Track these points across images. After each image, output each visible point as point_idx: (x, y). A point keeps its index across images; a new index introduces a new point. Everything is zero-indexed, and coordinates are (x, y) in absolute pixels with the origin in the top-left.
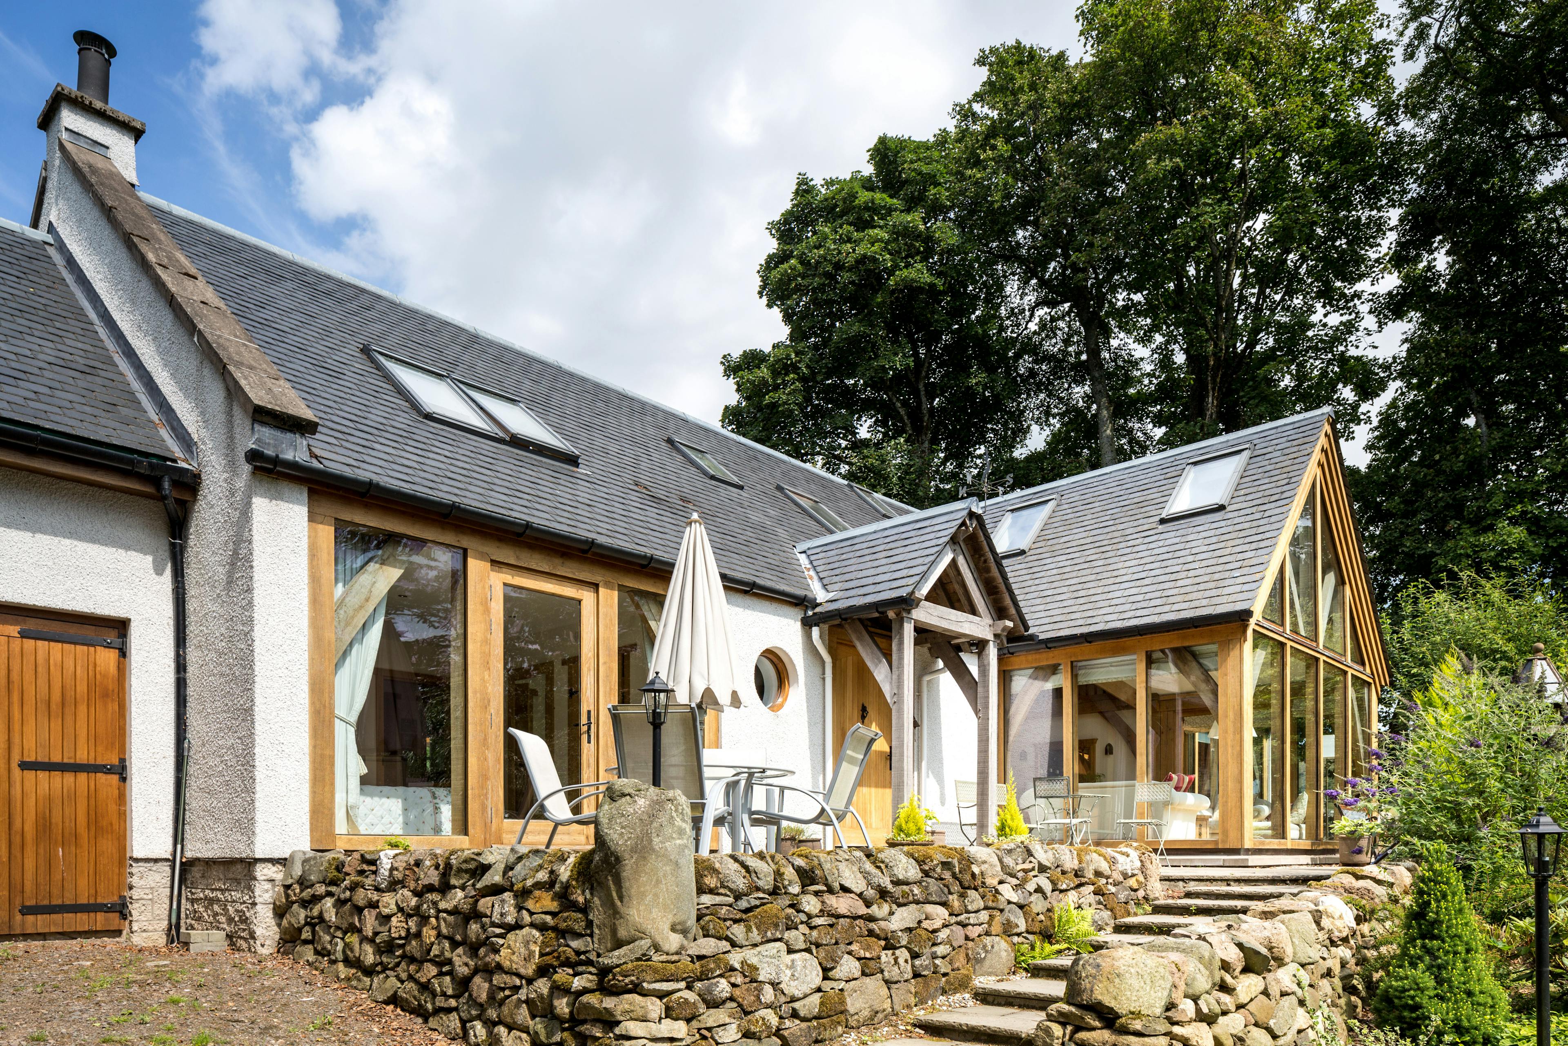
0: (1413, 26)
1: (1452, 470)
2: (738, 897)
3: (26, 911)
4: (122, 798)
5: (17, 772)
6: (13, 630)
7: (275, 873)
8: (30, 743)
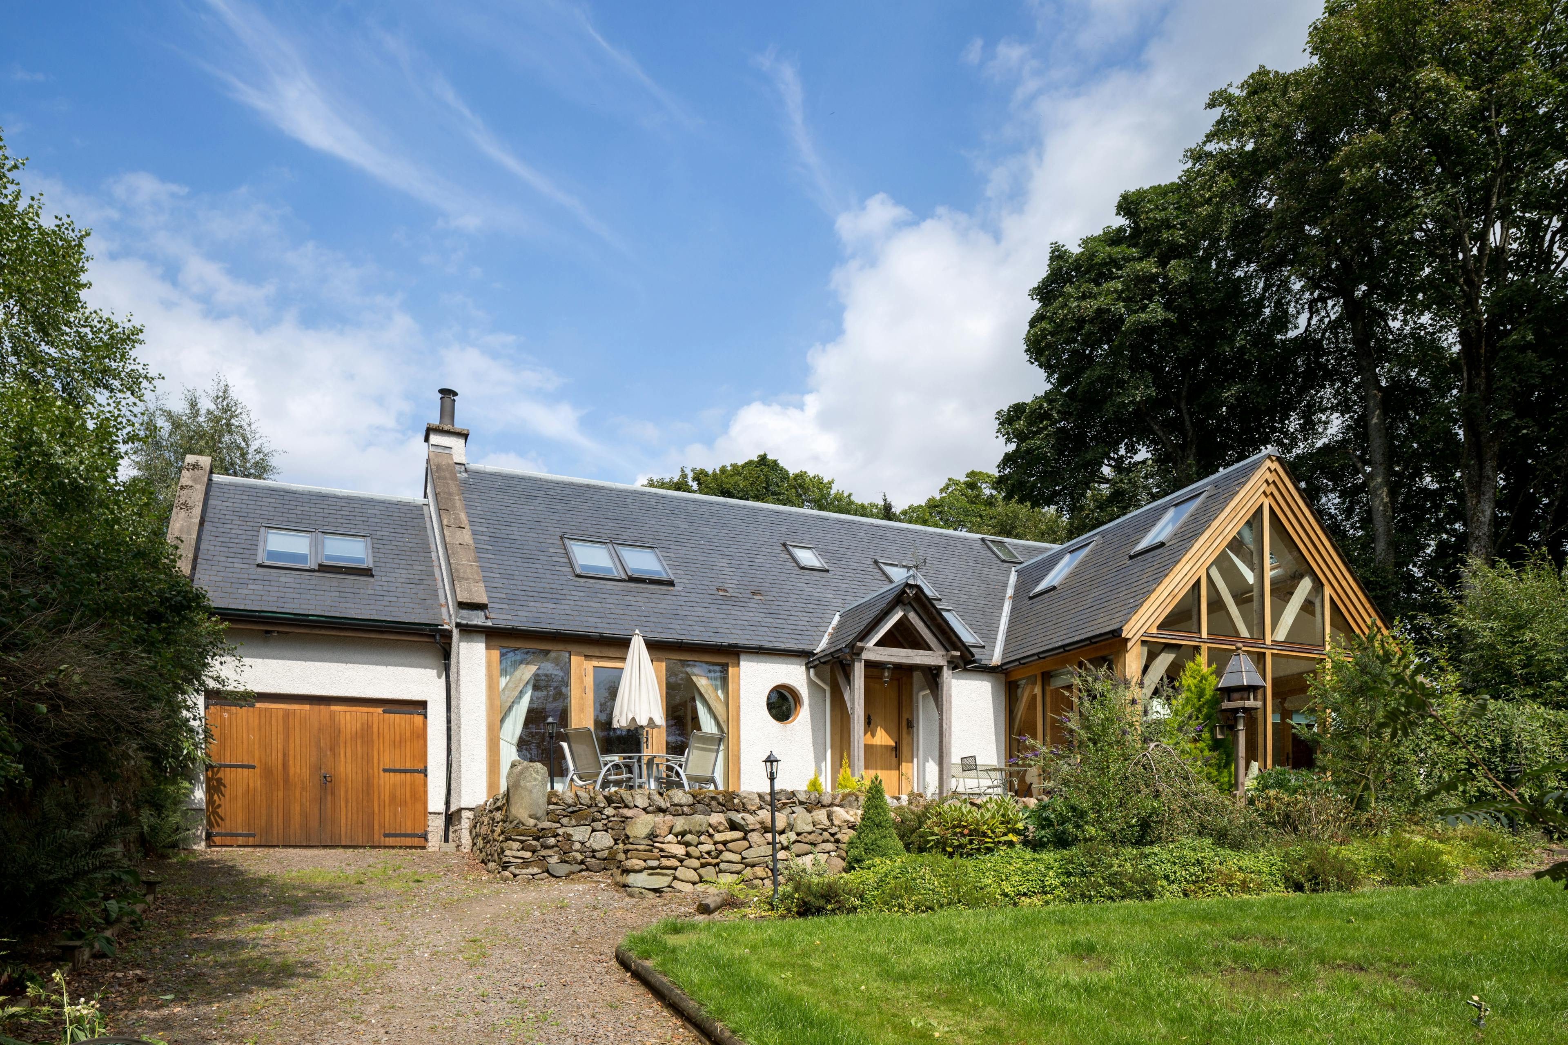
2: (569, 806)
3: (386, 835)
4: (425, 784)
5: (382, 773)
6: (380, 710)
7: (470, 814)
8: (387, 760)
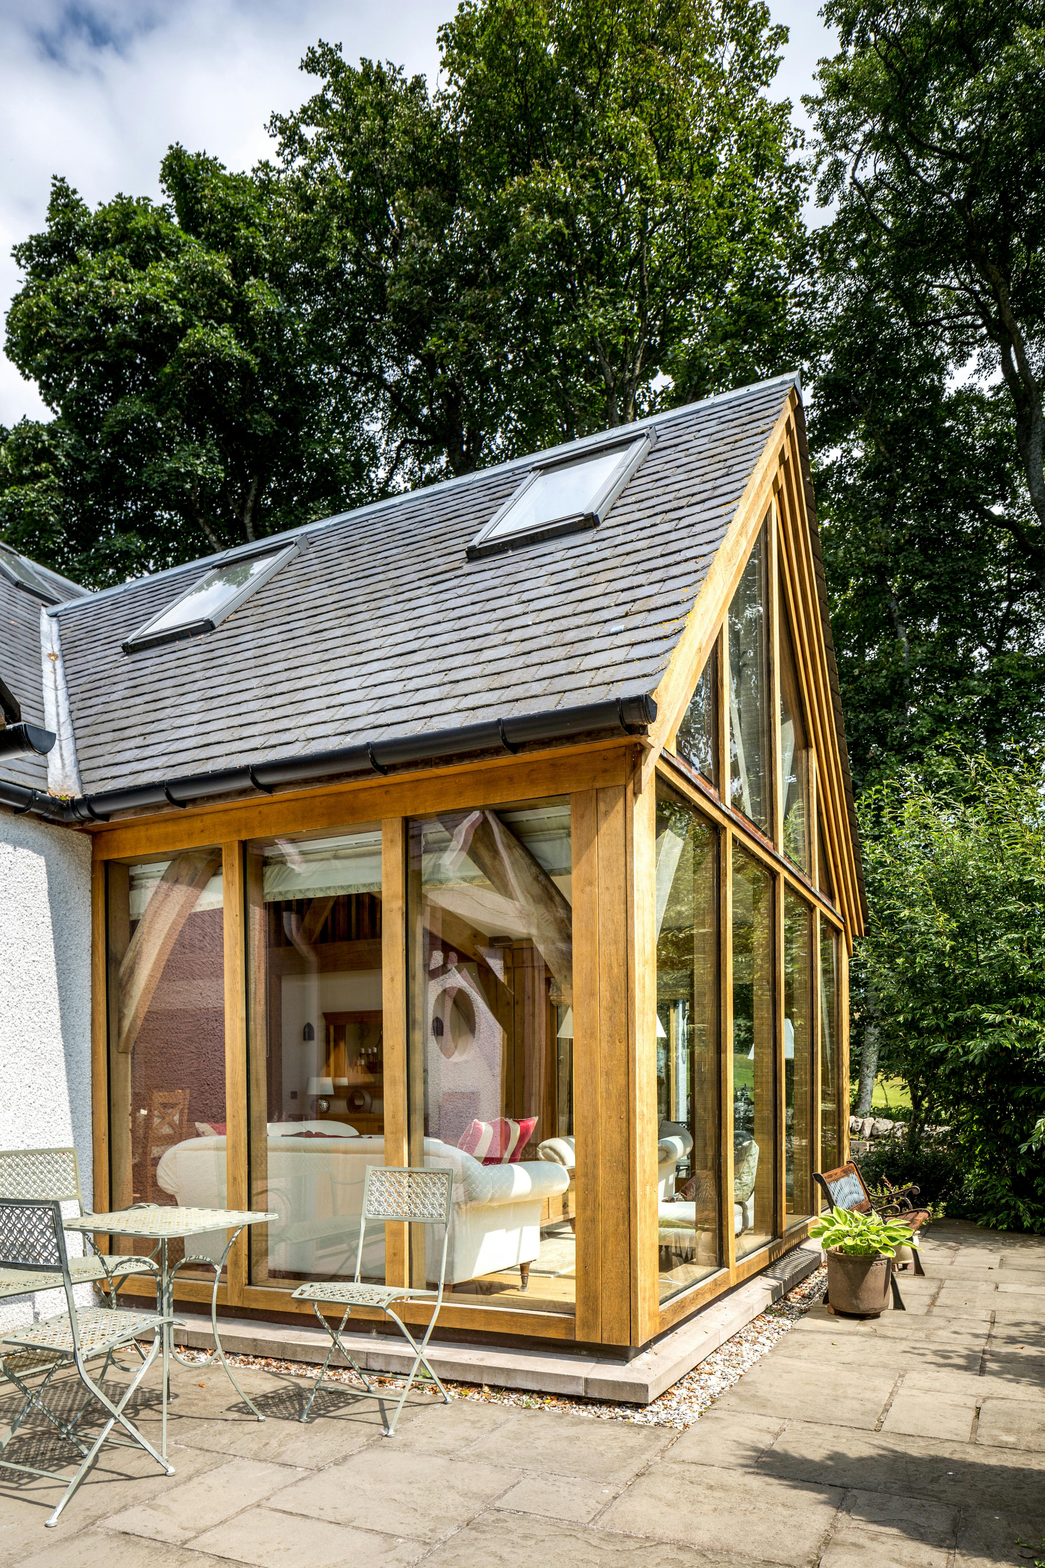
0: (827, 160)
1: (873, 688)
